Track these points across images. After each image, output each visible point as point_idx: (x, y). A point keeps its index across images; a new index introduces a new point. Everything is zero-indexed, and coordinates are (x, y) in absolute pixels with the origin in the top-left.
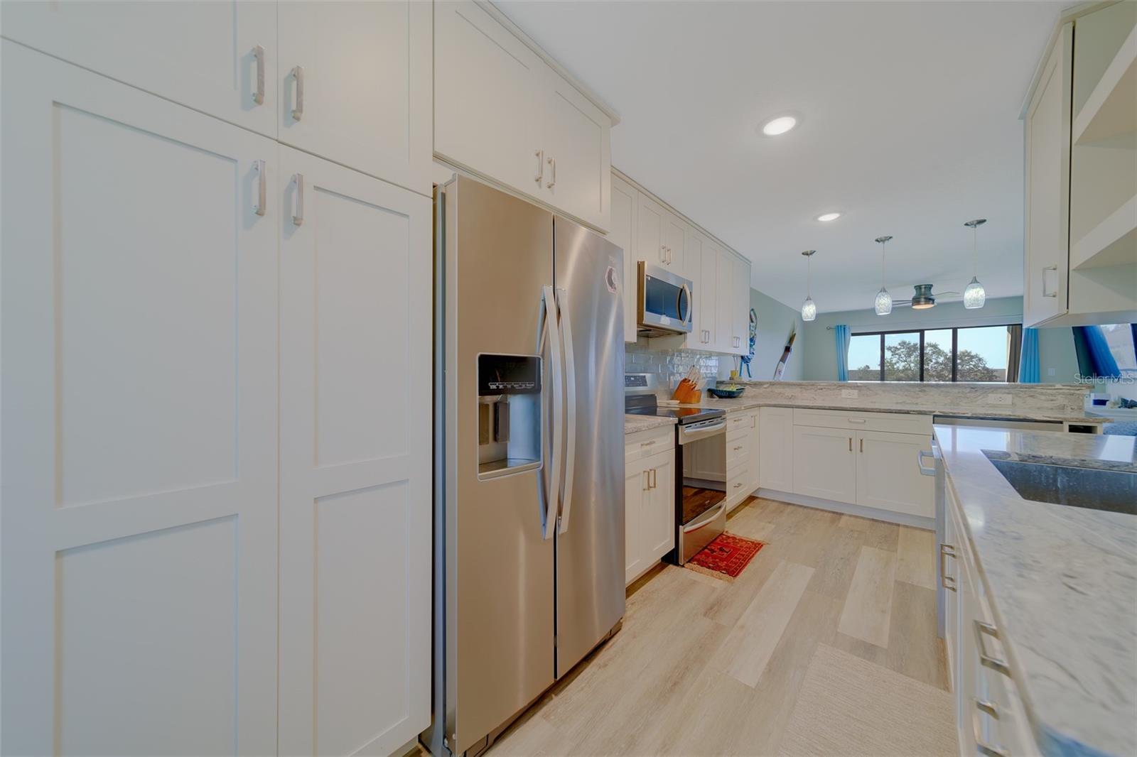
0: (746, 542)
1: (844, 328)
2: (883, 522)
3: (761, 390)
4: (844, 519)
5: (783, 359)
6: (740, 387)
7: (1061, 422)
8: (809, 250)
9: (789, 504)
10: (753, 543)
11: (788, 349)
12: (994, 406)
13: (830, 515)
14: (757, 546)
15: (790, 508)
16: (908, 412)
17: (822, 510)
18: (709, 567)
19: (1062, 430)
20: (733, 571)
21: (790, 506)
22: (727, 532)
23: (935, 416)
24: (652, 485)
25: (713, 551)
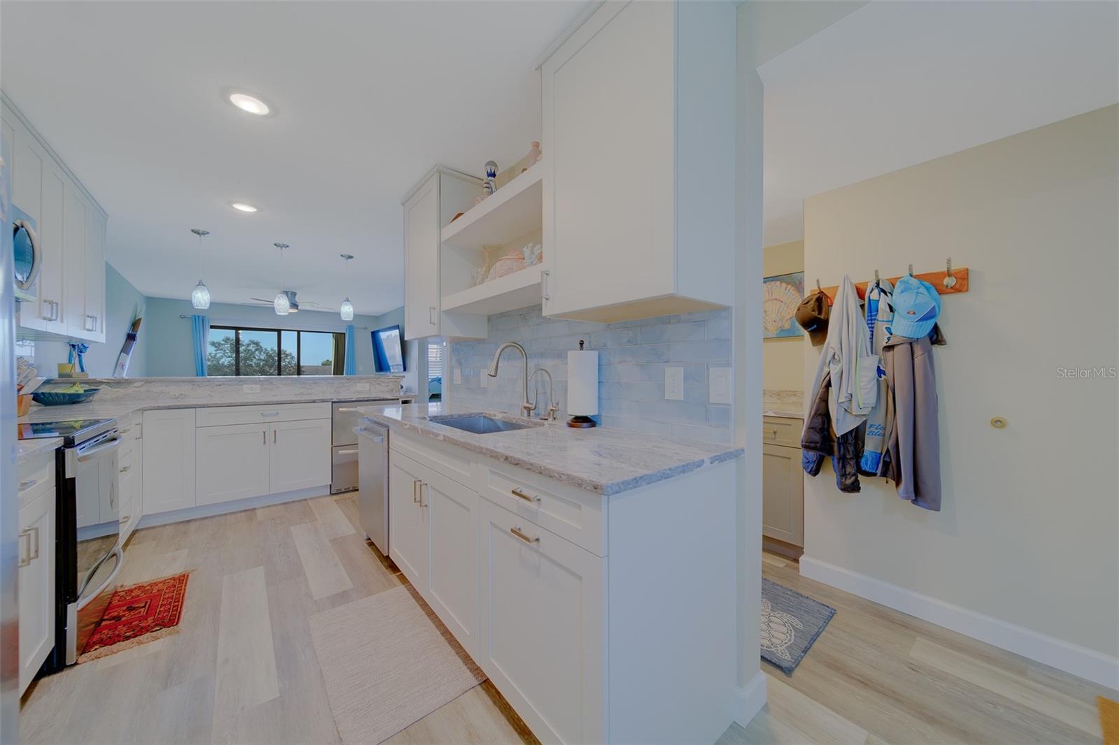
0: (164, 582)
1: (203, 320)
2: (294, 502)
3: (130, 390)
4: (259, 513)
5: (125, 349)
6: (87, 387)
7: (398, 399)
8: (201, 229)
9: (189, 521)
10: (174, 579)
11: (131, 337)
12: (359, 392)
13: (243, 514)
14: (182, 580)
15: (193, 526)
16: (314, 402)
17: (232, 513)
18: (128, 638)
19: (399, 403)
20: (170, 620)
21: (192, 524)
22: (122, 586)
23: (333, 402)
24: (32, 554)
25: (118, 618)
